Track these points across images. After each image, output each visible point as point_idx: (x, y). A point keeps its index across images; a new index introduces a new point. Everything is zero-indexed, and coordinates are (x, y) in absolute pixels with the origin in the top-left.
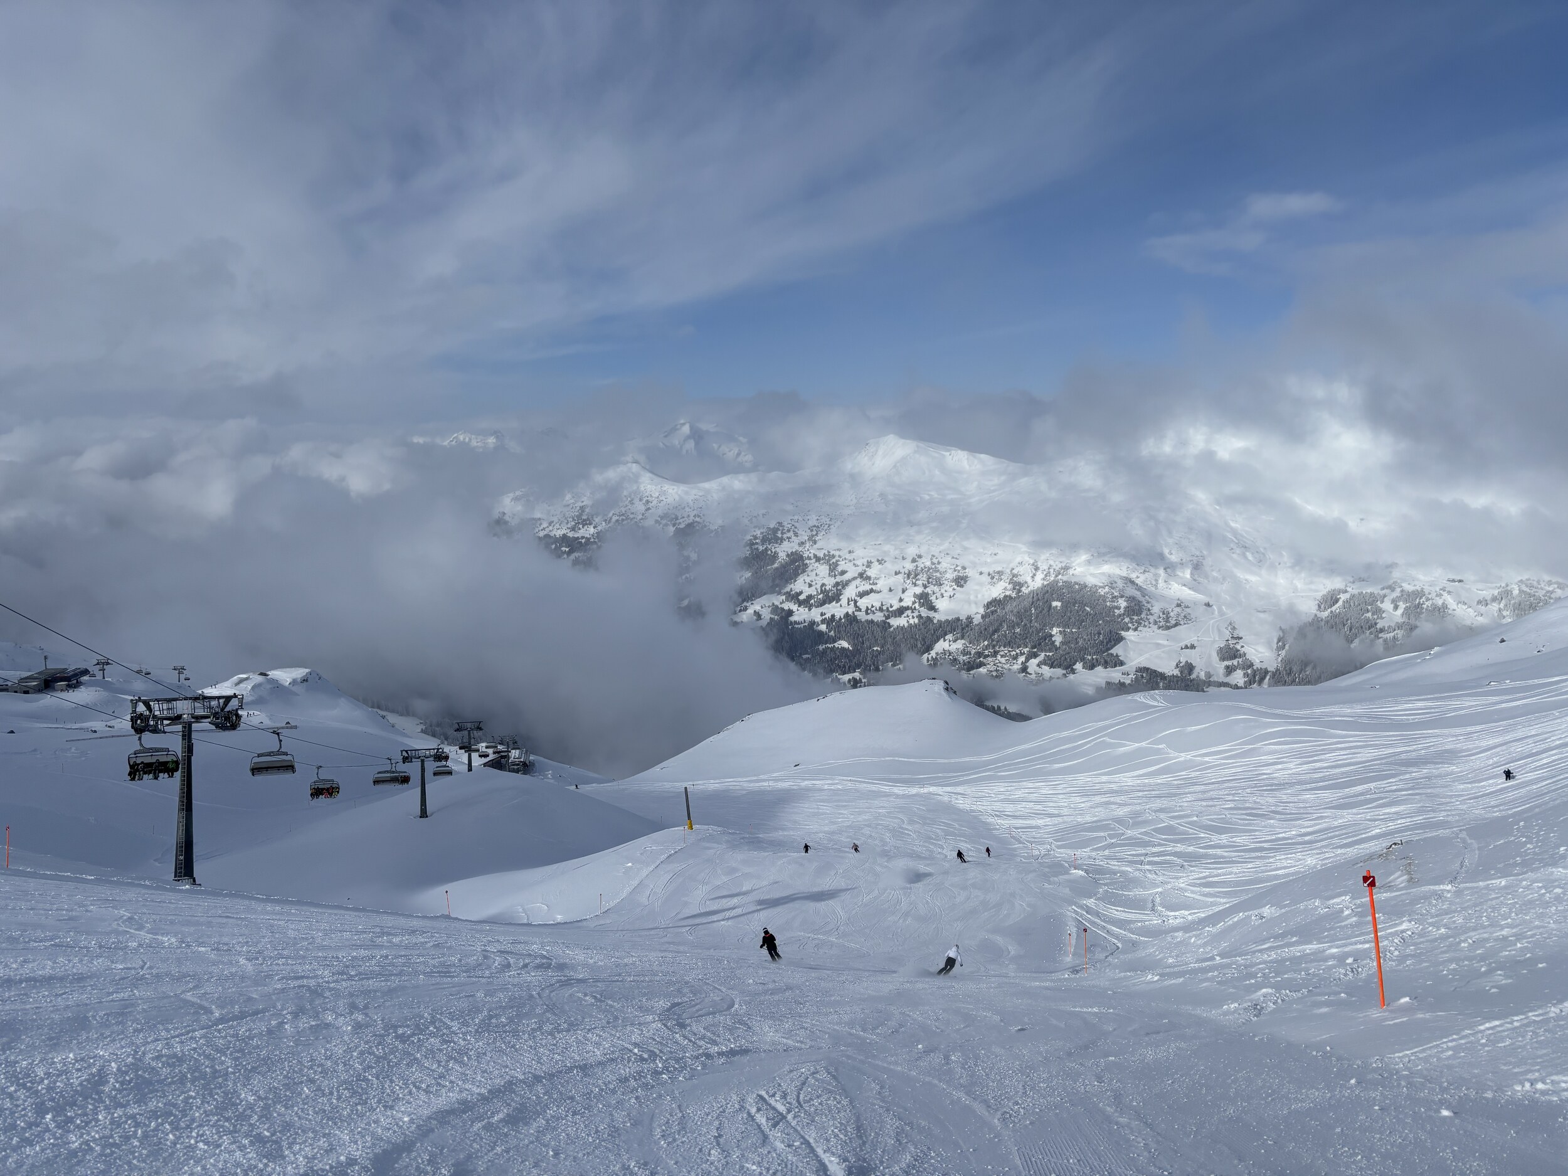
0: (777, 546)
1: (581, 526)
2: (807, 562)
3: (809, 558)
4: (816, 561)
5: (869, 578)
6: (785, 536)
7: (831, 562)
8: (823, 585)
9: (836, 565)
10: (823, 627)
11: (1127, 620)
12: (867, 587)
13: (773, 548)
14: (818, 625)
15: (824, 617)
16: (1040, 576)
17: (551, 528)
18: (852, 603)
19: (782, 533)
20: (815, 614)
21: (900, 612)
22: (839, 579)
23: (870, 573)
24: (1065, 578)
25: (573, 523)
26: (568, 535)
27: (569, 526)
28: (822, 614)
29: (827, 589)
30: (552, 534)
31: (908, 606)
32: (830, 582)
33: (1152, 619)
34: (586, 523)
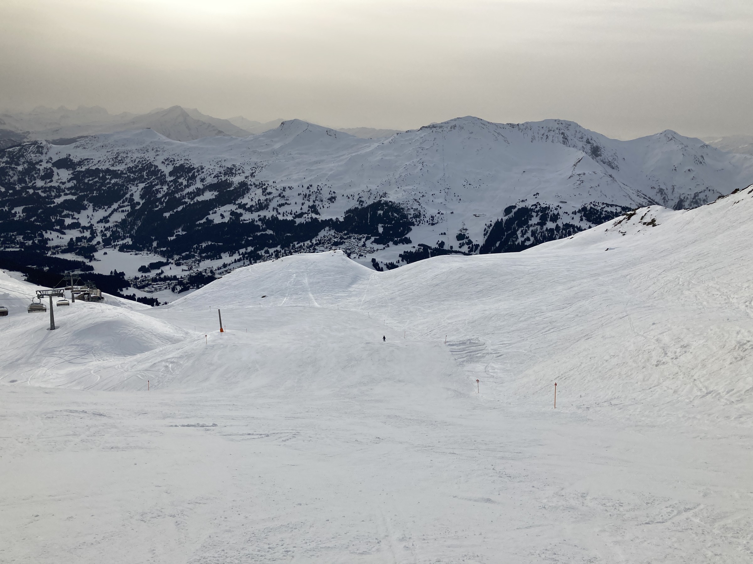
0: (233, 177)
1: (117, 164)
2: (249, 187)
3: (251, 185)
4: (255, 187)
5: (284, 197)
6: (237, 173)
7: (263, 188)
8: (259, 200)
9: (266, 189)
10: (259, 223)
11: (414, 220)
12: (284, 202)
13: (231, 179)
14: (257, 222)
15: (260, 217)
16: (372, 197)
17: (99, 164)
18: (275, 210)
19: (236, 171)
20: (255, 216)
21: (301, 215)
22: (268, 197)
23: (284, 194)
24: (385, 199)
25: (113, 162)
26: (110, 169)
27: (110, 163)
28: (259, 216)
29: (262, 202)
30: (100, 168)
31: (306, 212)
32: (263, 198)
33: (426, 220)
34: (121, 162)
